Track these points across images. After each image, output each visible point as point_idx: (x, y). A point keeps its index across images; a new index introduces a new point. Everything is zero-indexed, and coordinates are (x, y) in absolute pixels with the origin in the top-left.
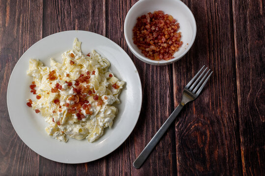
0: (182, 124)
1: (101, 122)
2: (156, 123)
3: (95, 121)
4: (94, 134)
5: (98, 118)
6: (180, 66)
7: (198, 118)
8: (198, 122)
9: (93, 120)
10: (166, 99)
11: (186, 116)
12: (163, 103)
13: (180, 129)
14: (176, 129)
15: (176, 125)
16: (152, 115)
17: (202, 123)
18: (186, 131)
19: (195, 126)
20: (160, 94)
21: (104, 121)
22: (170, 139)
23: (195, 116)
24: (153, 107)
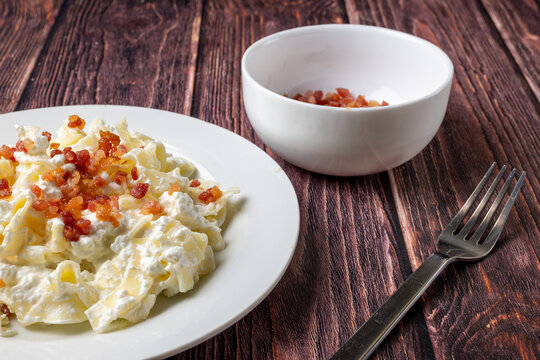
0: (452, 315)
1: (149, 255)
2: (353, 313)
3: (127, 257)
4: (119, 292)
5: (139, 247)
6: (416, 193)
7: (505, 300)
8: (508, 311)
9: (121, 255)
10: (382, 258)
11: (461, 295)
12: (374, 265)
13: (447, 326)
14: (432, 329)
15: (431, 317)
16: (338, 291)
17: (521, 314)
18: (471, 333)
19: (501, 322)
20: (362, 247)
21: (159, 253)
22: (412, 353)
23: (491, 295)
24: (339, 274)
